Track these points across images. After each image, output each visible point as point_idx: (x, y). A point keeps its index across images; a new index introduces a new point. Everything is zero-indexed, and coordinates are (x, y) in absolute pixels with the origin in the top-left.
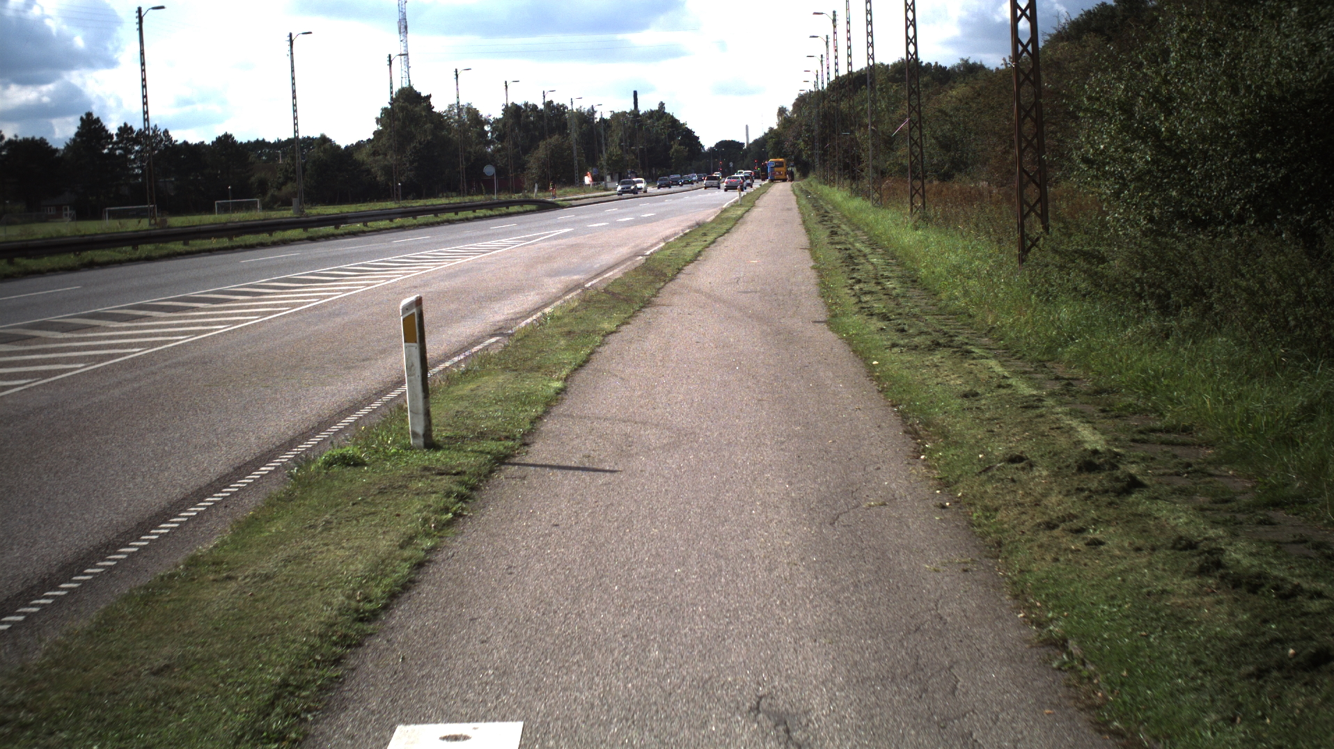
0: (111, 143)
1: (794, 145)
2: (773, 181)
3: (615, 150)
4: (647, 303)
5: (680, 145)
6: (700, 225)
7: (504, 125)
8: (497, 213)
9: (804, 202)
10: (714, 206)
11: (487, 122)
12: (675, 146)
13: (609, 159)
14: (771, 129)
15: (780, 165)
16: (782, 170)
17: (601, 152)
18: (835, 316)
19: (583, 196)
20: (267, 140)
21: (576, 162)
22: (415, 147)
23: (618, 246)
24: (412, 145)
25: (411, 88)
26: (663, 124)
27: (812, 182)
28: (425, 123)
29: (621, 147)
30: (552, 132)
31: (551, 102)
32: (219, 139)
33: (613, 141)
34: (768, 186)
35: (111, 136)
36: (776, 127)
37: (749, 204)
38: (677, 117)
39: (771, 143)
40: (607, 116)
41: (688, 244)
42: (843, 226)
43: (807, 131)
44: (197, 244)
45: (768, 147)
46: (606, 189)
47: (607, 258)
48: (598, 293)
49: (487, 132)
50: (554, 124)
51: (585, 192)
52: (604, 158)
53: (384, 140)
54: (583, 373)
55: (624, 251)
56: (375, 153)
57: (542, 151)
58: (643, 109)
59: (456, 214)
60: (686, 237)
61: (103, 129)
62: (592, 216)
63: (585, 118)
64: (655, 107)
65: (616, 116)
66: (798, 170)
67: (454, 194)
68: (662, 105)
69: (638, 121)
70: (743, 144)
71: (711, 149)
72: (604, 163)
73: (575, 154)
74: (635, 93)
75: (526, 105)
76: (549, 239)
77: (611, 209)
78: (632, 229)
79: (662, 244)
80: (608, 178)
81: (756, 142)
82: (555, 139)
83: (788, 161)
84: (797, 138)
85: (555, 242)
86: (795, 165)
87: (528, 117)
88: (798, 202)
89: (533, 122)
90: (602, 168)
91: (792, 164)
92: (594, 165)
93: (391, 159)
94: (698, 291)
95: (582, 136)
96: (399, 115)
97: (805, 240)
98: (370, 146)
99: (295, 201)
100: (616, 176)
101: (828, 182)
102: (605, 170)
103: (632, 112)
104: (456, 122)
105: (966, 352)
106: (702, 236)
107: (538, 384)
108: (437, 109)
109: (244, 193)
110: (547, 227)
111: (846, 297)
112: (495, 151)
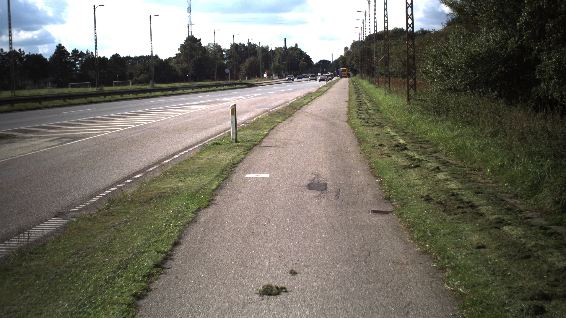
0: (69, 56)
1: (351, 63)
2: (341, 77)
3: (277, 63)
4: (291, 115)
5: (304, 61)
6: (310, 93)
7: (231, 52)
8: (232, 88)
9: (351, 86)
10: (316, 87)
11: (224, 51)
12: (302, 62)
13: (274, 67)
14: (341, 56)
15: (345, 71)
16: (346, 73)
17: (271, 64)
18: (350, 120)
19: (264, 82)
20: (131, 56)
21: (261, 68)
22: (194, 61)
23: (280, 100)
24: (193, 60)
25: (193, 36)
26: (297, 53)
27: (357, 79)
28: (199, 51)
29: (279, 62)
30: (251, 56)
31: (251, 43)
32: (113, 56)
33: (276, 59)
34: (339, 79)
35: (69, 54)
36: (343, 55)
37: (330, 86)
38: (302, 50)
39: (341, 62)
40: (274, 49)
41: (305, 99)
42: (363, 95)
43: (356, 57)
44: (126, 96)
45: (340, 63)
46: (273, 80)
47: (276, 104)
48: (275, 113)
49: (224, 55)
50: (252, 52)
51: (264, 81)
52: (272, 67)
53: (182, 57)
54: (273, 131)
55: (282, 101)
56: (178, 63)
57: (247, 63)
58: (289, 46)
59: (217, 87)
60: (305, 97)
61: (66, 51)
62: (269, 89)
63: (265, 50)
64: (294, 46)
65: (277, 49)
66: (352, 73)
67: (210, 80)
68: (296, 45)
69: (287, 52)
70: (330, 62)
71: (317, 63)
72: (272, 69)
73: (261, 65)
74: (285, 39)
75: (240, 44)
76: (254, 97)
77: (276, 87)
78: (284, 94)
79: (296, 99)
80: (274, 75)
81: (336, 60)
82: (252, 58)
83: (348, 69)
84: (352, 59)
85: (256, 98)
86: (351, 71)
87: (241, 49)
88: (349, 86)
89: (243, 51)
90: (271, 71)
91: (349, 70)
92: (268, 69)
93: (185, 65)
94: (308, 113)
95: (263, 57)
96: (188, 47)
97: (347, 99)
98: (175, 60)
99: (151, 82)
100: (277, 74)
101: (363, 78)
102: (272, 72)
103: (284, 47)
104: (211, 50)
105: (383, 127)
106: (310, 97)
107: (261, 132)
108: (203, 45)
109: (124, 78)
110: (252, 93)
111: (355, 114)
112: (228, 63)
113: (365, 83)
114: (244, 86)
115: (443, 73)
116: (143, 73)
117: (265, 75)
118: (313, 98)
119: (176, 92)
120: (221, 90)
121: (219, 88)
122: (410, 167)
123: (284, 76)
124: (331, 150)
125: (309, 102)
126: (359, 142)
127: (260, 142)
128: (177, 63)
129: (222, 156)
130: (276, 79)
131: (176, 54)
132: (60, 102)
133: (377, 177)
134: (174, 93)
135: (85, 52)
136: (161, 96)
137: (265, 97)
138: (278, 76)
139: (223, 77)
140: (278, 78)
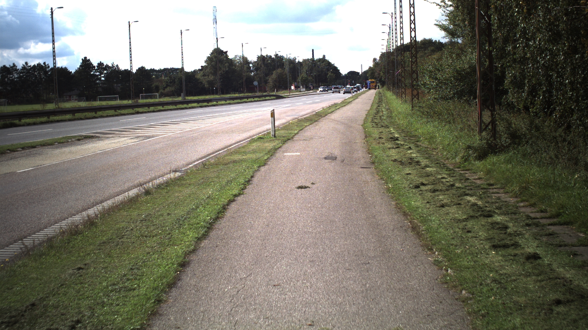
0: (94, 70)
1: (379, 74)
2: (370, 89)
3: (304, 75)
4: (317, 121)
5: (332, 73)
6: (335, 104)
7: (258, 64)
9: (377, 97)
10: (341, 98)
11: (251, 63)
12: (330, 74)
13: (302, 79)
15: (373, 82)
16: (374, 84)
17: (299, 76)
18: (364, 123)
20: (155, 69)
21: (288, 80)
22: (221, 73)
23: (307, 109)
25: (218, 48)
26: (325, 64)
27: (384, 90)
28: (226, 63)
29: (307, 74)
30: (278, 67)
31: (278, 55)
32: (139, 69)
33: (303, 71)
34: (367, 91)
35: (94, 67)
36: (372, 66)
37: (356, 97)
38: (330, 61)
39: (370, 73)
40: (301, 61)
41: (330, 109)
42: (384, 105)
43: (384, 68)
45: (368, 75)
46: (300, 92)
48: (303, 119)
49: (251, 67)
50: (279, 63)
51: (292, 93)
52: (299, 79)
53: (208, 70)
54: (302, 131)
57: (274, 75)
58: (316, 58)
60: (330, 107)
61: (91, 64)
62: (297, 101)
63: (292, 62)
64: (321, 57)
65: (305, 61)
67: (237, 93)
68: (324, 56)
69: (314, 63)
70: (359, 73)
71: (345, 75)
72: (300, 81)
73: (288, 77)
74: (313, 50)
75: (267, 56)
77: (304, 99)
78: (311, 105)
79: (322, 109)
80: (301, 87)
81: (365, 72)
82: (279, 70)
83: (377, 80)
84: (380, 71)
87: (268, 61)
88: (375, 97)
89: (270, 63)
90: (299, 82)
91: (378, 82)
92: (295, 81)
93: (211, 78)
94: (331, 119)
95: (290, 69)
96: (214, 59)
97: (369, 108)
98: (202, 72)
99: (182, 94)
100: (305, 86)
101: (389, 89)
102: (300, 84)
103: (311, 59)
104: (238, 62)
105: (388, 128)
106: (335, 107)
107: (293, 132)
108: (230, 57)
109: (150, 91)
110: (281, 104)
111: (370, 120)
112: (254, 75)
113: (389, 95)
114: (273, 98)
115: (437, 85)
116: (169, 86)
117: (293, 88)
118: (337, 108)
119: (210, 104)
120: (252, 102)
121: (249, 100)
122: (393, 148)
123: (312, 88)
124: (344, 141)
125: (333, 111)
126: (366, 137)
127: (292, 138)
128: (204, 76)
129: (267, 144)
130: (304, 91)
131: (202, 67)
132: (112, 112)
133: (369, 154)
134: (208, 104)
135: (110, 65)
136: (197, 107)
137: (294, 108)
138: (306, 88)
139: (251, 89)
140: (306, 90)
